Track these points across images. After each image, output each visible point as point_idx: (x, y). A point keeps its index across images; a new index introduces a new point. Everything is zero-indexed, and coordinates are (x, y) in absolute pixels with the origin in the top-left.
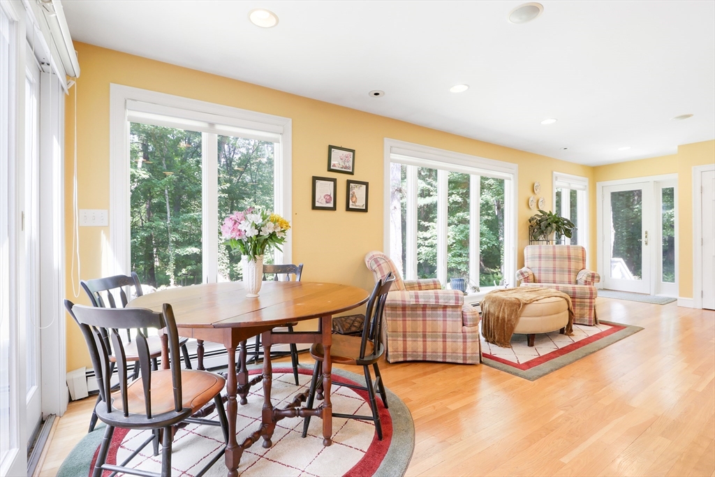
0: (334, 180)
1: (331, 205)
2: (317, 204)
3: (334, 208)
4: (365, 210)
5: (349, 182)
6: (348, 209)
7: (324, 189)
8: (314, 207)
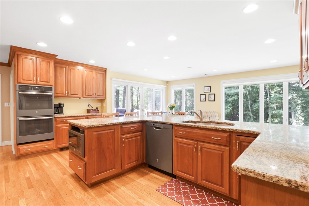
0: (205, 94)
1: (205, 100)
2: (201, 100)
3: (205, 101)
4: (214, 101)
5: (209, 94)
6: (209, 101)
7: (203, 97)
8: (200, 101)
